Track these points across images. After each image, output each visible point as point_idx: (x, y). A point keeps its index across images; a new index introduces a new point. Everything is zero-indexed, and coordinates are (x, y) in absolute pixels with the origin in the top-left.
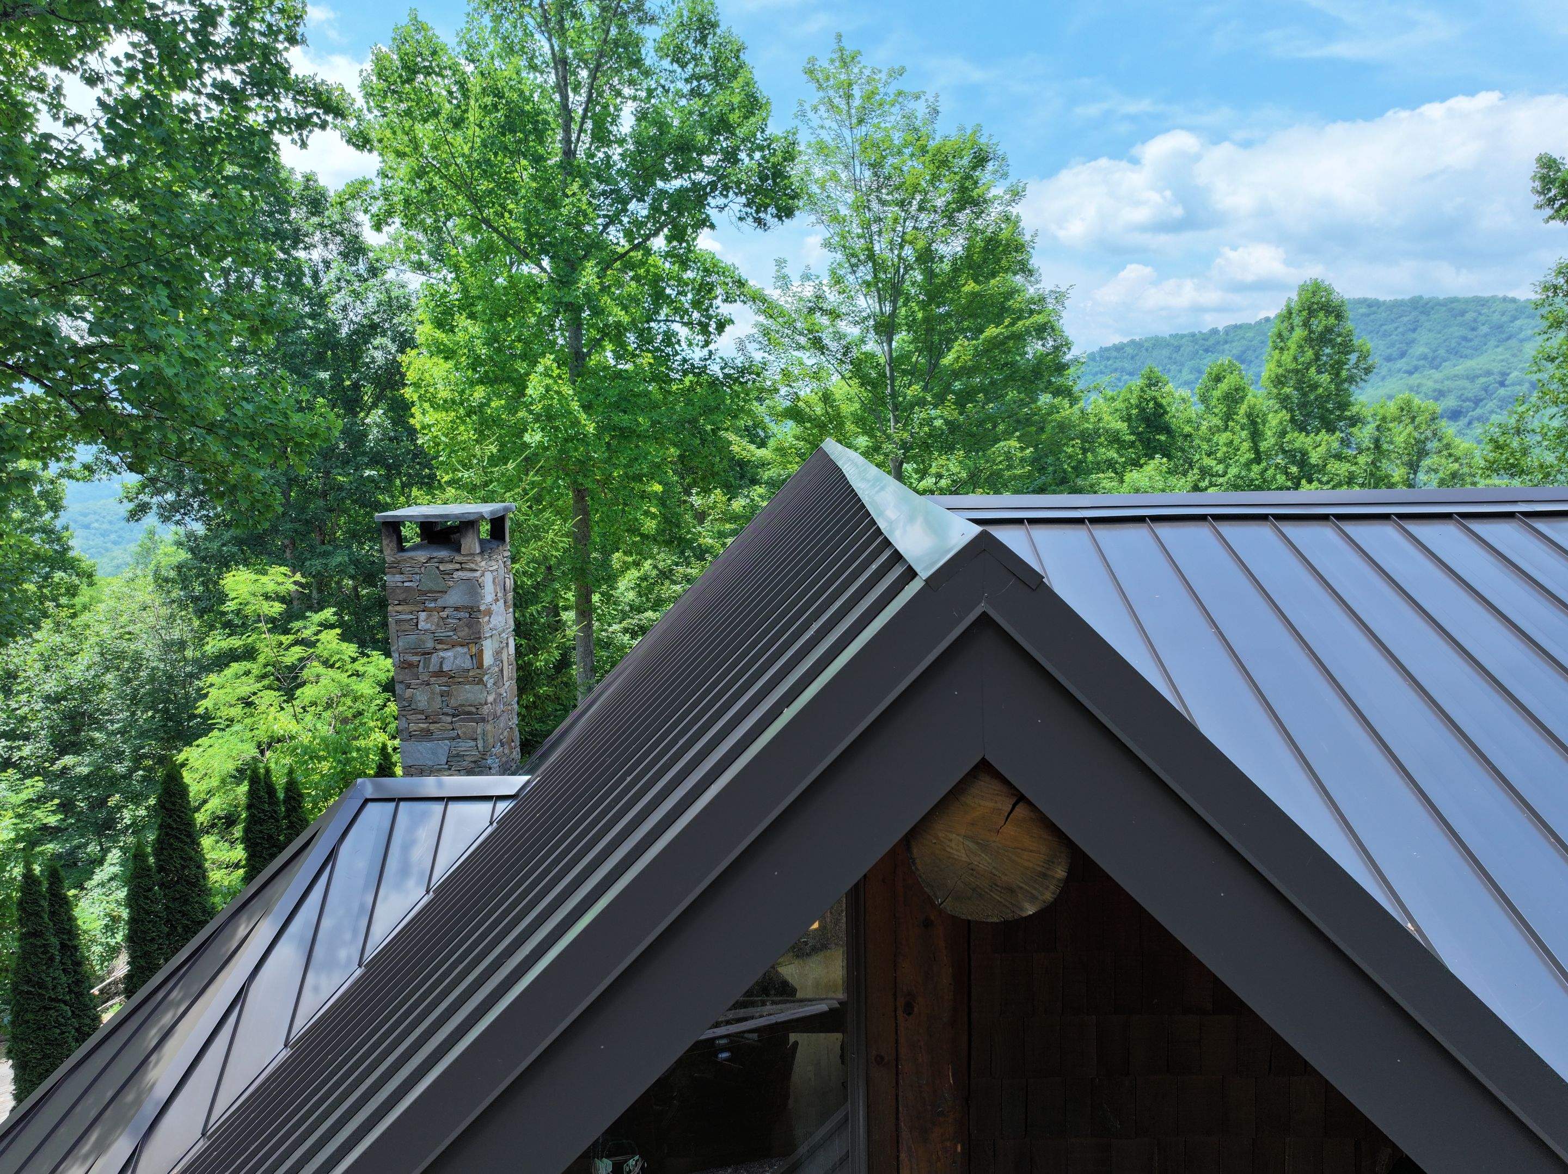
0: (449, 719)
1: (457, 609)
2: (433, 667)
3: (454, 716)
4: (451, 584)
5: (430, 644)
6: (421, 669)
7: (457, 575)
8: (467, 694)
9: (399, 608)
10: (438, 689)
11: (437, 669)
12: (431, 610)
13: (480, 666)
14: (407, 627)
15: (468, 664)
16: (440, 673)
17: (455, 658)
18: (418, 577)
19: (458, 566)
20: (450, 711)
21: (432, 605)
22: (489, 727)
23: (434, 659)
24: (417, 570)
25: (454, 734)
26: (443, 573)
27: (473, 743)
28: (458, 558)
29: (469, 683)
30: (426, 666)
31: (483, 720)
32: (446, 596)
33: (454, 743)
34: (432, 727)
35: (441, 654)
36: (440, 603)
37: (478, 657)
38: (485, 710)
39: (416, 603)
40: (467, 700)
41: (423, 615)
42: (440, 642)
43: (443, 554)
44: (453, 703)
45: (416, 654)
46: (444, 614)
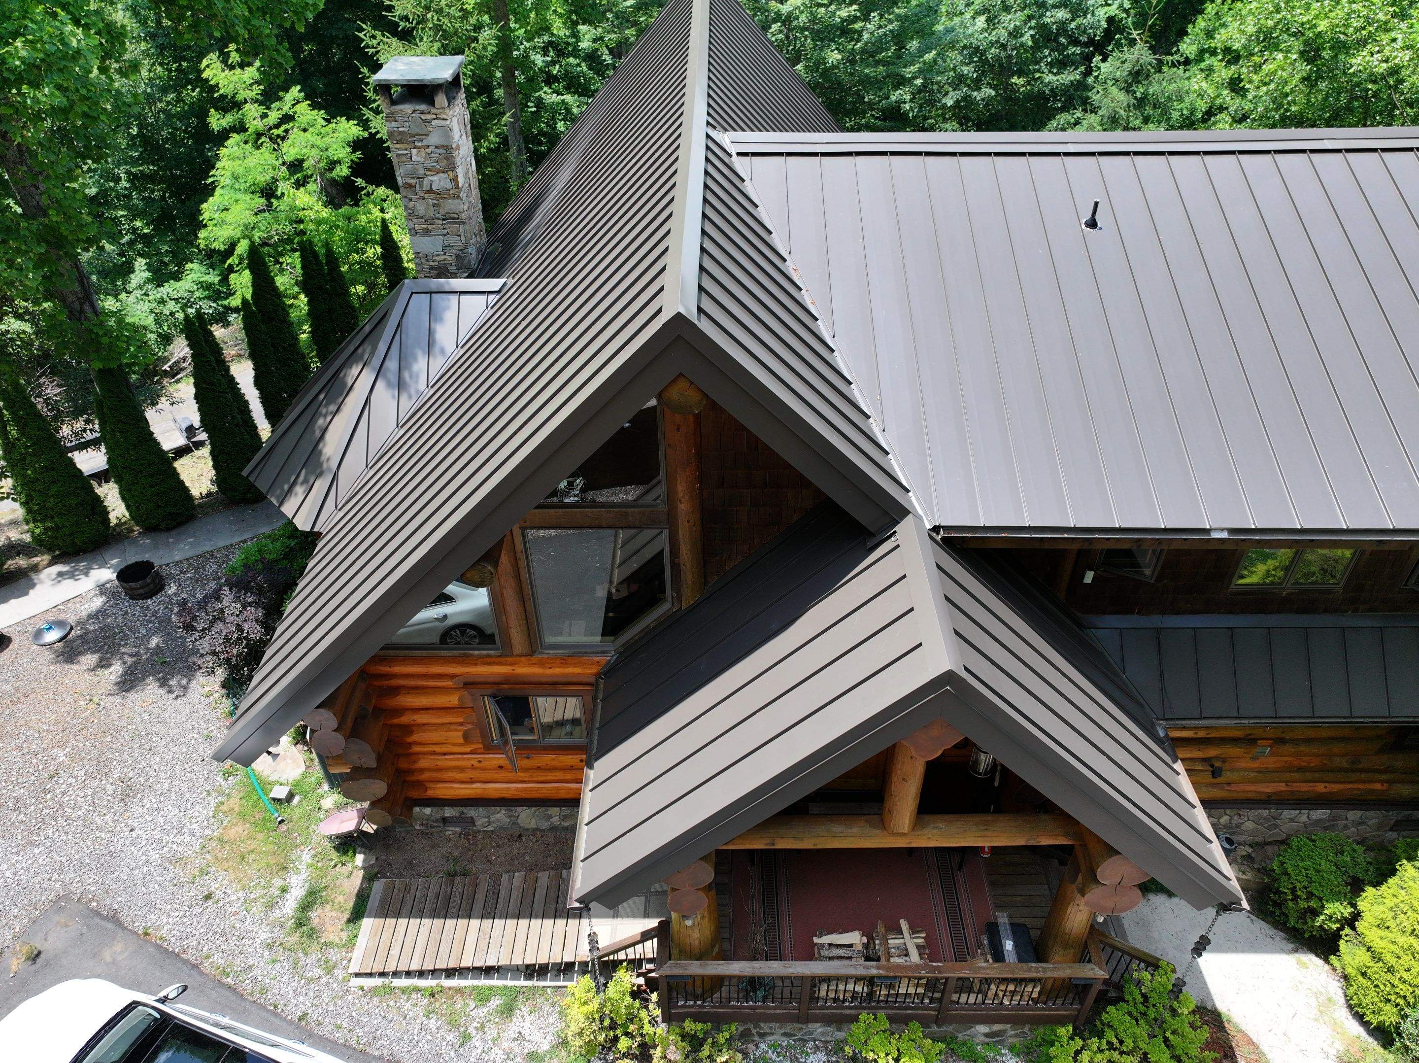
0: (440, 222)
1: (437, 147)
2: (426, 187)
3: (443, 220)
4: (431, 129)
5: (421, 172)
6: (417, 188)
7: (434, 122)
8: (450, 205)
9: (398, 146)
10: (431, 202)
11: (428, 188)
12: (419, 148)
13: (457, 187)
14: (404, 159)
15: (449, 185)
16: (430, 191)
17: (440, 181)
18: (407, 124)
19: (434, 116)
20: (440, 217)
21: (420, 144)
22: (467, 227)
23: (426, 182)
24: (406, 119)
25: (445, 232)
26: (424, 121)
27: (458, 238)
28: (434, 111)
29: (451, 198)
30: (421, 186)
31: (463, 223)
32: (429, 138)
33: (446, 238)
34: (430, 227)
35: (430, 178)
36: (425, 143)
37: (455, 179)
38: (464, 216)
39: (408, 142)
40: (451, 209)
41: (414, 151)
42: (429, 170)
43: (423, 107)
44: (442, 211)
45: (413, 178)
46: (428, 151)
